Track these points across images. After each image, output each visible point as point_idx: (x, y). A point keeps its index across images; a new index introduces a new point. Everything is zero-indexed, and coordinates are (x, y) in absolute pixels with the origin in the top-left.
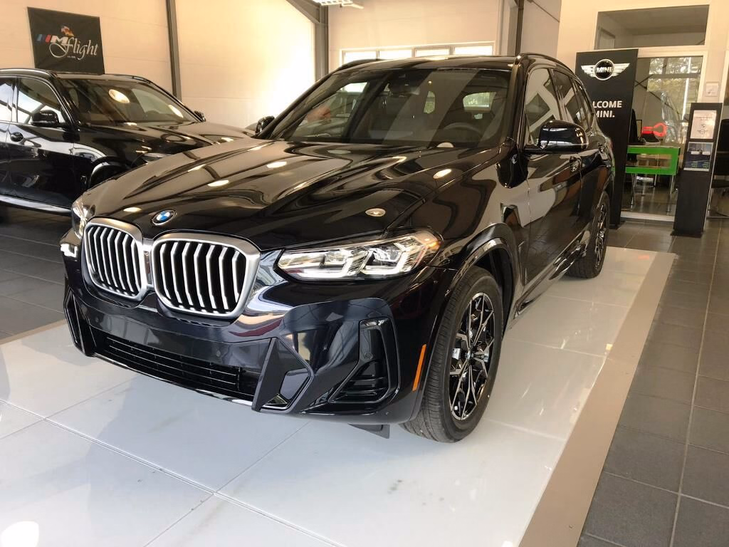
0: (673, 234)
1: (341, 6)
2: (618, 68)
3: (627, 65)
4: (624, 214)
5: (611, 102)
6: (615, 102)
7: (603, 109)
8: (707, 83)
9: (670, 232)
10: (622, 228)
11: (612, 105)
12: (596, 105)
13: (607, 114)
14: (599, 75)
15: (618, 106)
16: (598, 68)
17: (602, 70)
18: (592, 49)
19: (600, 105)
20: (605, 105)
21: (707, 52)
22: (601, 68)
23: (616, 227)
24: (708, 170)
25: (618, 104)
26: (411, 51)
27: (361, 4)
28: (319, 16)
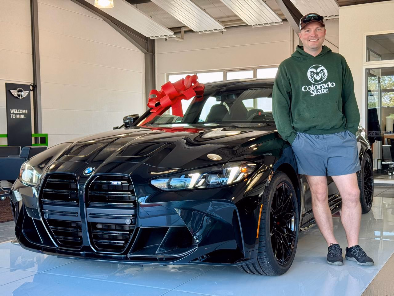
1: (166, 40)
26: (222, 73)
27: (182, 38)
28: (148, 48)
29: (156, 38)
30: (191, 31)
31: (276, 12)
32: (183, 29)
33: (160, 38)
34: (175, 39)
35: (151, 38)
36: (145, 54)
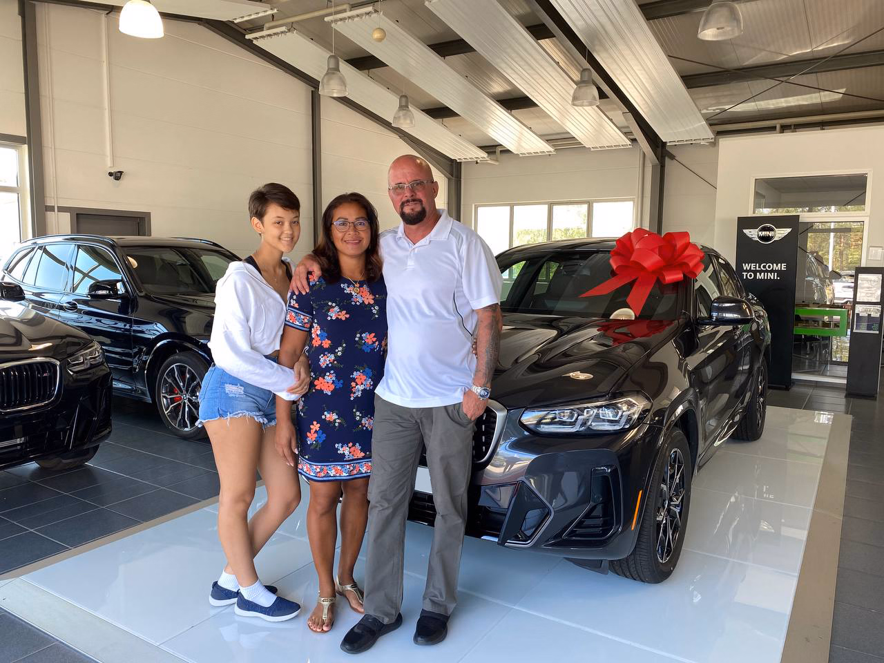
0: (846, 397)
1: (477, 163)
2: (780, 233)
3: (789, 230)
4: (795, 376)
5: (775, 265)
6: (779, 265)
7: (767, 271)
8: (871, 246)
9: (845, 394)
10: (795, 389)
11: (775, 267)
12: (759, 267)
13: (771, 276)
14: (763, 238)
15: (783, 269)
16: (760, 233)
17: (764, 233)
18: (750, 214)
19: (764, 267)
20: (769, 266)
21: (868, 218)
22: (763, 233)
23: (787, 389)
24: (878, 332)
25: (783, 267)
26: (547, 206)
27: (497, 161)
28: (452, 171)
29: (464, 160)
30: (508, 151)
31: (623, 130)
32: (499, 149)
33: (470, 160)
34: (489, 162)
35: (458, 161)
36: (449, 179)
